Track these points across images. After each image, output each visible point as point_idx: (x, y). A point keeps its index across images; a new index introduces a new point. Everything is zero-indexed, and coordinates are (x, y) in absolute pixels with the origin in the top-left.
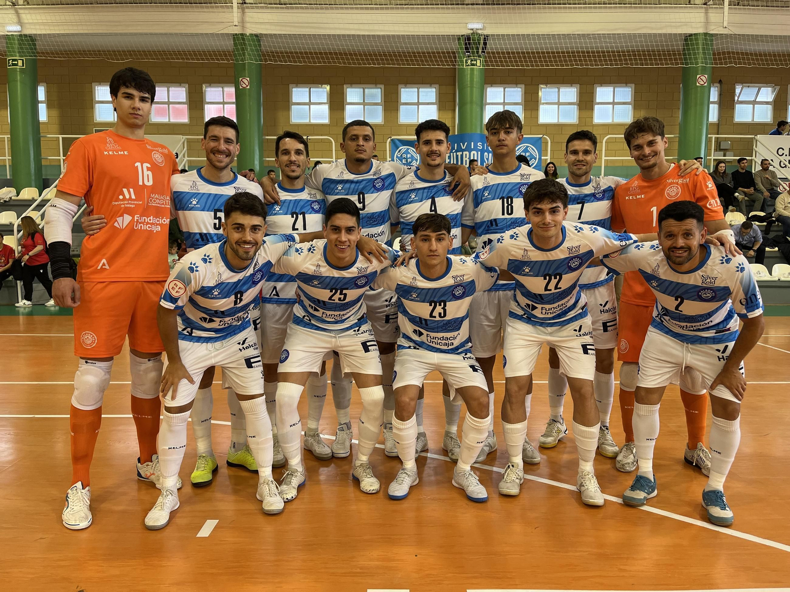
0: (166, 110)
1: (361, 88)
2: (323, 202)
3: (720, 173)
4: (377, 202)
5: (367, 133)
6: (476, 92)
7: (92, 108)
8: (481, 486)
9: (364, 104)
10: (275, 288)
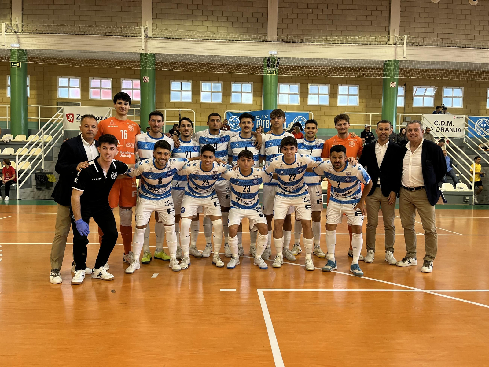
0: (99, 92)
1: (210, 83)
2: (199, 147)
3: (403, 134)
4: (222, 147)
5: (218, 119)
6: (273, 88)
7: (56, 90)
8: (265, 263)
9: (212, 92)
10: (178, 183)
